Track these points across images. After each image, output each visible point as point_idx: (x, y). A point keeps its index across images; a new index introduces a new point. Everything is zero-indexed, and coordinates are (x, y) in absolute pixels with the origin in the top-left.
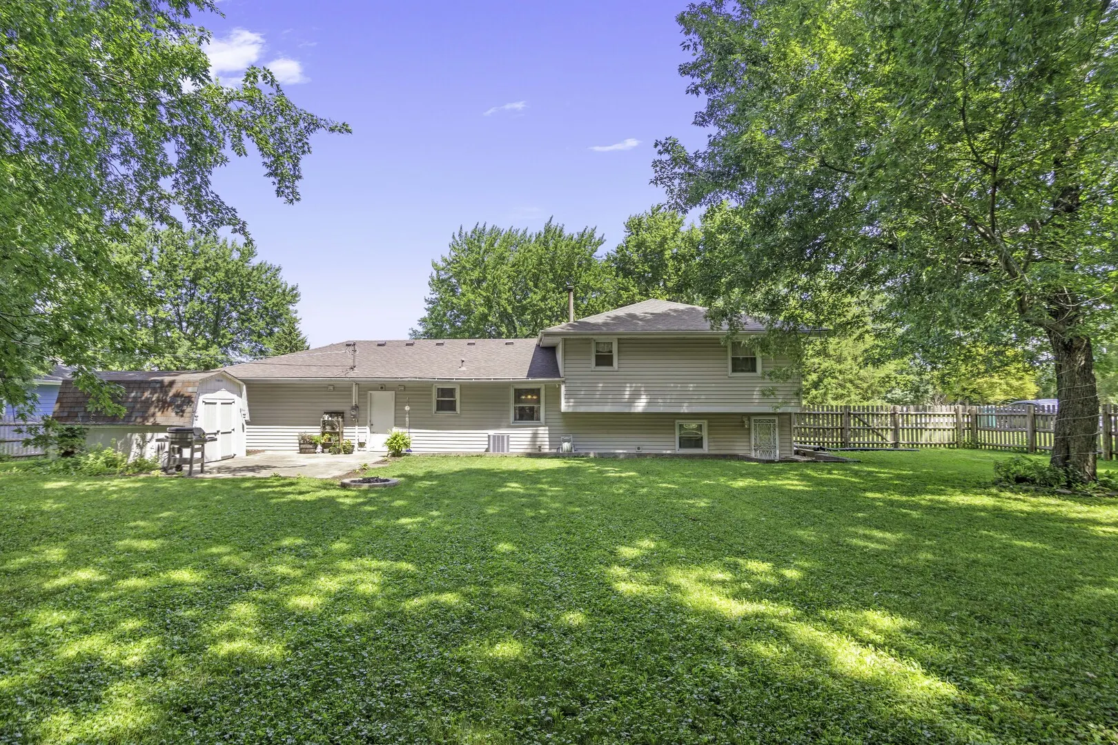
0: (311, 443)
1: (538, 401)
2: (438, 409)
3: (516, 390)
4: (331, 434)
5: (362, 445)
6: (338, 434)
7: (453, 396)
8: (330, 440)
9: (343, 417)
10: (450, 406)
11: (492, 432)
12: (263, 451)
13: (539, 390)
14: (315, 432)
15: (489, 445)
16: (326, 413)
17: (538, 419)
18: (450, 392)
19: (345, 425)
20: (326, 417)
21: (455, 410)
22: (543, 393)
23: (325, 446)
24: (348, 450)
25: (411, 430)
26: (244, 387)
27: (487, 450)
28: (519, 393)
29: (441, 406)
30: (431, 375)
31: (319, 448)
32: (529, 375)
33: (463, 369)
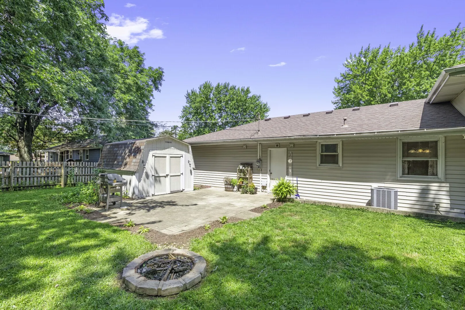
0: (230, 185)
1: (435, 155)
2: (321, 163)
3: (404, 144)
4: (243, 178)
5: (264, 188)
6: (247, 179)
7: (336, 151)
8: (243, 183)
9: (252, 167)
10: (334, 160)
11: (375, 185)
12: (210, 187)
13: (436, 142)
14: (234, 176)
15: (372, 196)
16: (241, 164)
17: (435, 174)
18: (334, 148)
19: (253, 173)
20: (241, 167)
21: (337, 163)
22: (441, 146)
23: (240, 187)
24: (254, 191)
25: (299, 179)
26: (190, 147)
27: (370, 203)
28: (408, 146)
29: (325, 160)
30: (315, 133)
31: (236, 188)
32: (421, 127)
33: (346, 126)
